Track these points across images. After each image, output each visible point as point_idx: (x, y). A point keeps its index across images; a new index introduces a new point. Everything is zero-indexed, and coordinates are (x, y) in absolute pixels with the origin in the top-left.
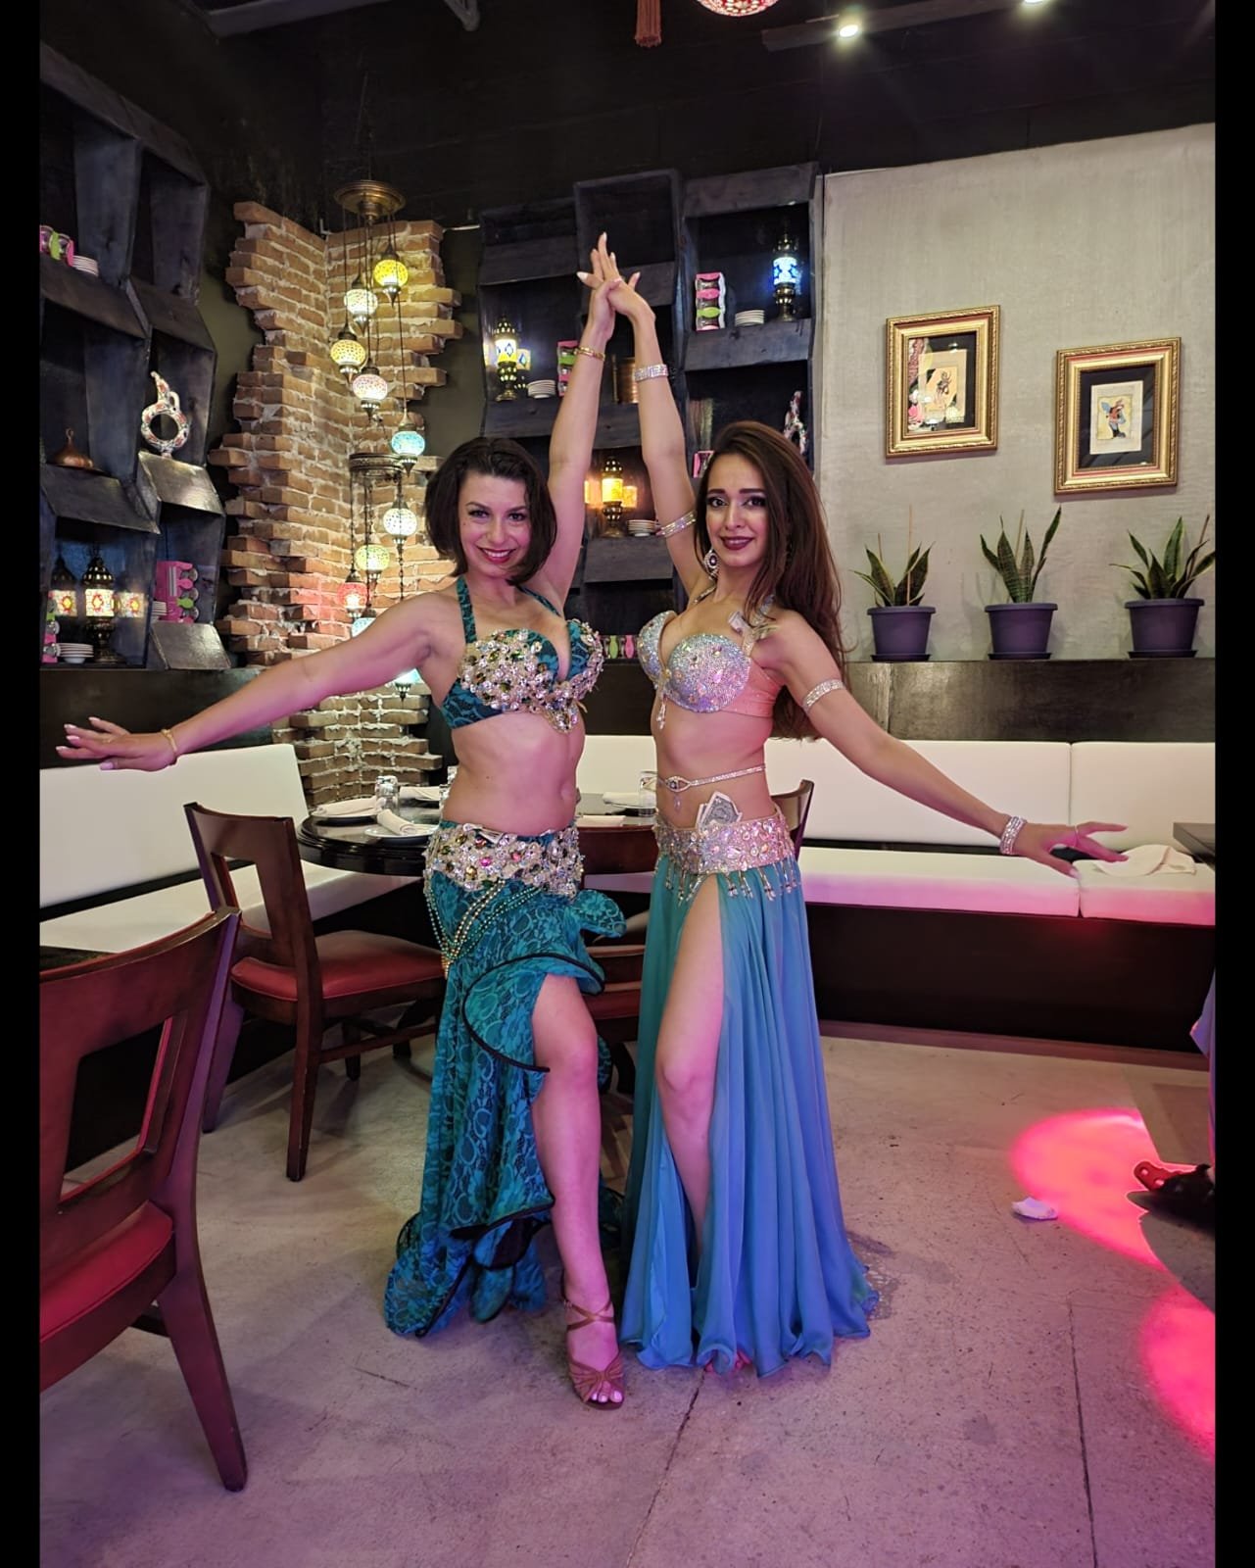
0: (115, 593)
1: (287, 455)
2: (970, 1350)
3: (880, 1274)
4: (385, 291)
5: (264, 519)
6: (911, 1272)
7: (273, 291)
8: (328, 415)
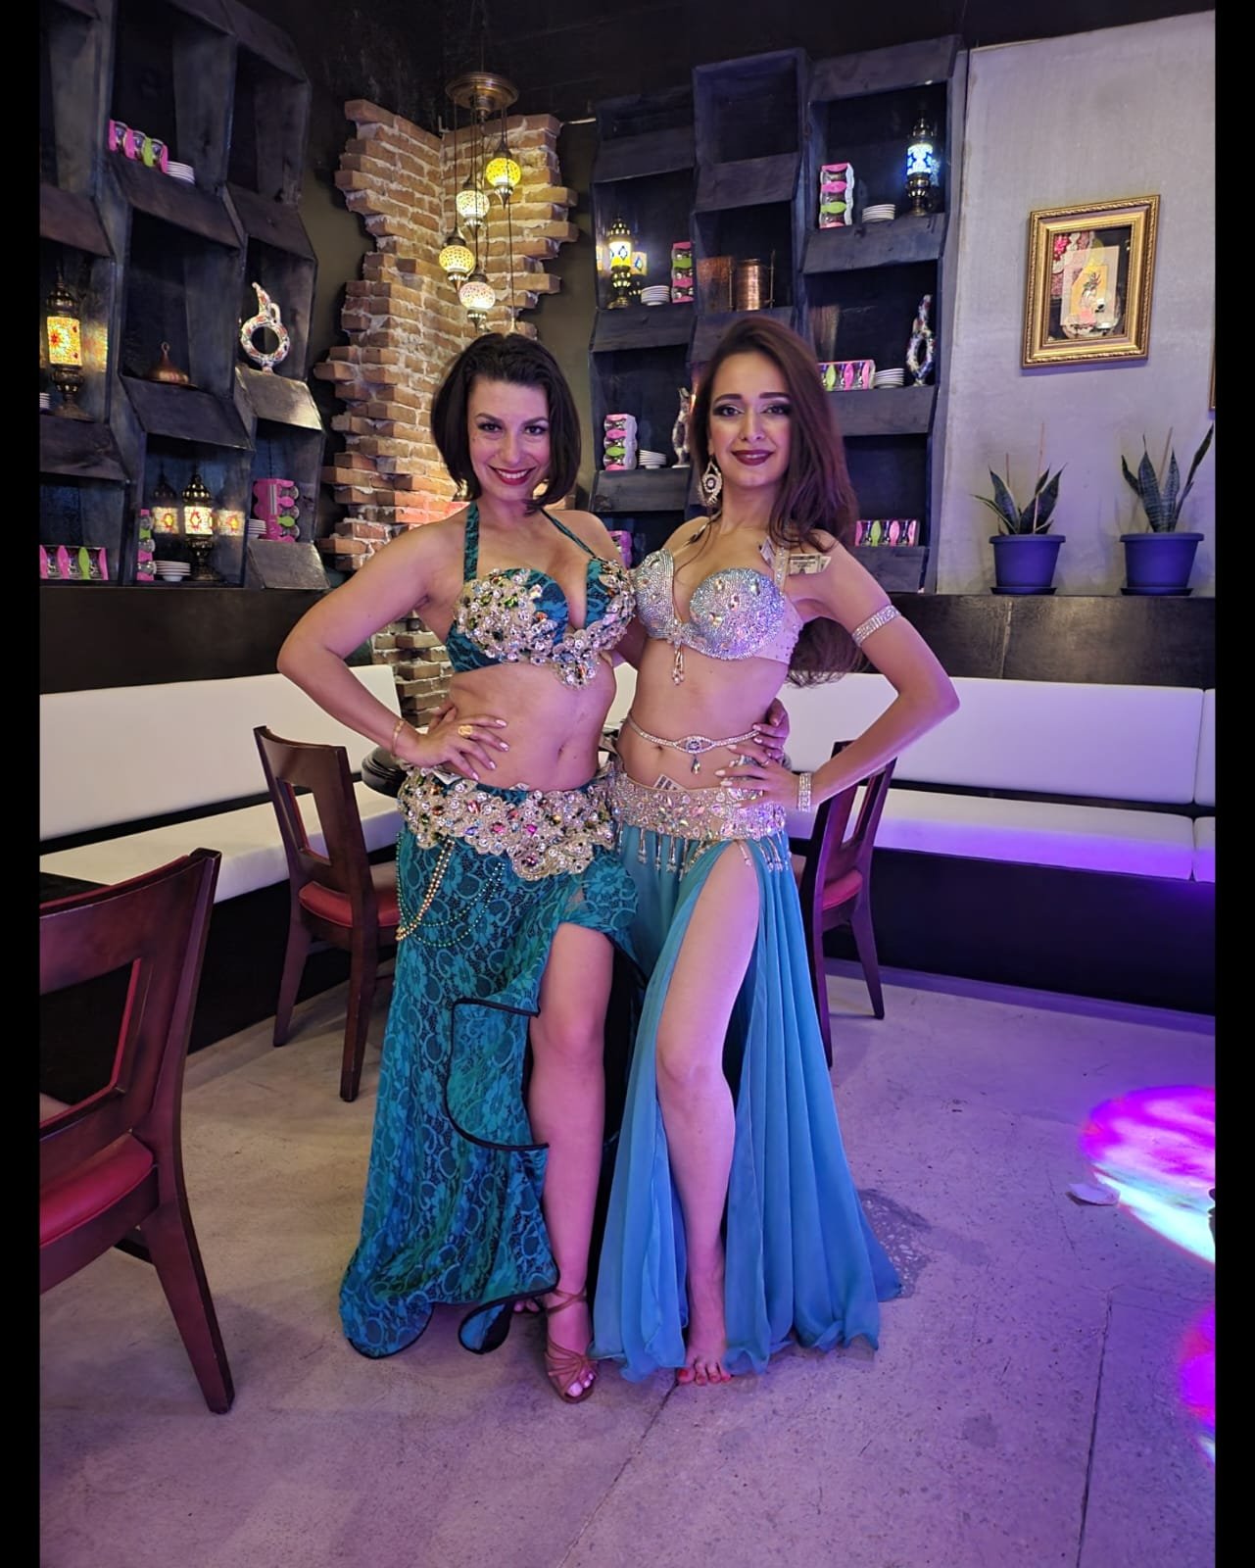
0: (214, 511)
1: (393, 368)
2: (990, 1341)
3: (910, 1249)
4: (497, 192)
5: (371, 435)
6: (945, 1250)
7: (383, 194)
8: (438, 325)
